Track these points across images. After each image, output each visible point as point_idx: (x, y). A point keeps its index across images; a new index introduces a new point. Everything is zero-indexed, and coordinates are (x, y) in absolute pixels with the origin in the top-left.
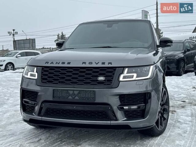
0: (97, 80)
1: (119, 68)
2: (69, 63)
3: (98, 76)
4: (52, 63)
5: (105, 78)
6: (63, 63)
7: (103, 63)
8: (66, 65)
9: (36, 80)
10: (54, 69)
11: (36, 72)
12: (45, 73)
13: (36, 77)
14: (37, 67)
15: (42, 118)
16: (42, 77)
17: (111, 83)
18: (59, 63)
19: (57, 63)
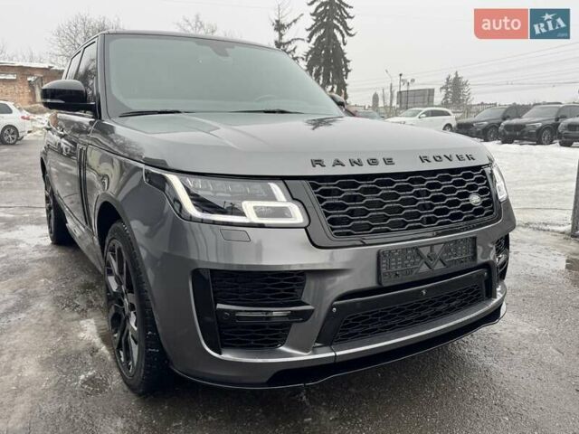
2: (389, 162)
4: (338, 163)
5: (481, 198)
6: (373, 162)
8: (381, 168)
9: (305, 228)
10: (356, 185)
11: (294, 199)
12: (330, 200)
13: (298, 216)
14: (283, 178)
15: (338, 353)
16: (327, 215)
17: (492, 208)
18: (359, 163)
19: (353, 163)
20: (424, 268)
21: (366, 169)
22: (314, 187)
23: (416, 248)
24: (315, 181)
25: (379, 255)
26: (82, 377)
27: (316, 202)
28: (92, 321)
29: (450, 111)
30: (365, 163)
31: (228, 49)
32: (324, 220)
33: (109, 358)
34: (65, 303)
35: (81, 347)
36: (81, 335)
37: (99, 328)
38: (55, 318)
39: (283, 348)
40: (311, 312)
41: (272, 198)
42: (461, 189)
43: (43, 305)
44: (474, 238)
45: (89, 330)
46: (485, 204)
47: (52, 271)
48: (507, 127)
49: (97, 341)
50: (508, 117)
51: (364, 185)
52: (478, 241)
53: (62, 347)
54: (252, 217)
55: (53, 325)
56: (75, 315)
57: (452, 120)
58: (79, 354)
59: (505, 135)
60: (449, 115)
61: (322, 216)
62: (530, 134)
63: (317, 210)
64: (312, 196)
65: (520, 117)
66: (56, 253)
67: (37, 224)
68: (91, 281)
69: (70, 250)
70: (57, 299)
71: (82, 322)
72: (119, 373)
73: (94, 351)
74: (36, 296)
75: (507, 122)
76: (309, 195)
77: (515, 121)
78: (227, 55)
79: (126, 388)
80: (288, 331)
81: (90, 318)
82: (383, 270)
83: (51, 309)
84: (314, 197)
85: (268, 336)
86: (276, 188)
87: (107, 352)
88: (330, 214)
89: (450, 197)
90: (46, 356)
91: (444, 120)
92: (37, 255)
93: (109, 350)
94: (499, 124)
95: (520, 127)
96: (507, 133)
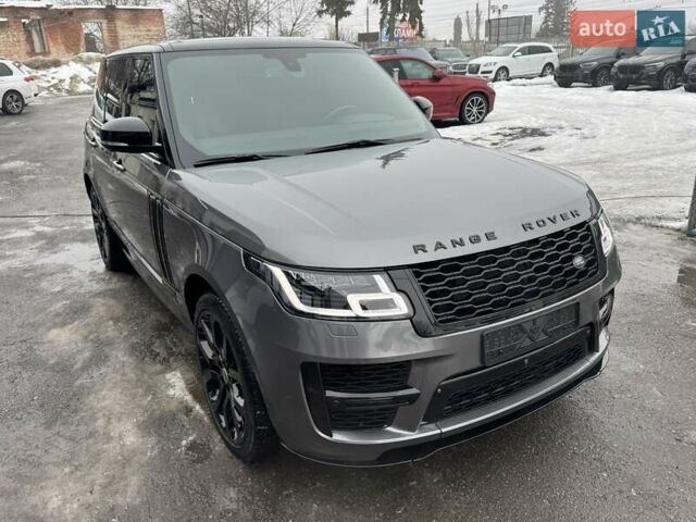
0: (575, 270)
2: (490, 236)
3: (570, 258)
4: (440, 246)
5: (585, 259)
6: (475, 240)
8: (485, 246)
9: (411, 319)
10: (457, 268)
11: (398, 291)
12: (434, 287)
13: (402, 307)
14: (386, 270)
15: (444, 430)
16: (431, 303)
17: (597, 267)
18: (461, 243)
19: (454, 243)
20: (528, 342)
21: (469, 249)
22: (417, 275)
23: (520, 325)
24: (417, 269)
25: (482, 337)
26: (184, 443)
27: (419, 290)
28: (179, 374)
29: (550, 46)
30: (466, 241)
31: (299, 60)
32: (428, 308)
33: (206, 419)
34: (144, 352)
35: (173, 406)
36: (171, 392)
37: (188, 383)
38: (139, 372)
39: (388, 429)
40: (417, 395)
41: (377, 289)
42: (564, 254)
43: (120, 356)
44: (578, 304)
45: (177, 385)
46: (589, 264)
47: (118, 309)
48: (623, 68)
49: (189, 398)
50: (623, 54)
51: (467, 266)
52: (581, 306)
53: (155, 407)
54: (357, 311)
55: (138, 380)
56: (159, 367)
57: (552, 58)
58: (173, 415)
59: (618, 79)
60: (550, 51)
61: (426, 305)
62: (650, 77)
63: (421, 299)
64: (416, 286)
65: (638, 54)
66: (116, 283)
67: (84, 241)
68: (164, 321)
69: (131, 278)
70: (133, 348)
71: (168, 376)
72: (219, 437)
73: (188, 410)
74: (109, 343)
75: (622, 61)
76: (413, 285)
77: (632, 60)
78: (299, 69)
79: (230, 454)
80: (395, 413)
81: (174, 370)
82: (487, 351)
83: (130, 360)
84: (417, 286)
85: (375, 419)
86: (379, 279)
87: (202, 412)
88: (434, 302)
89: (554, 265)
90: (141, 419)
91: (544, 58)
92: (96, 287)
93: (203, 408)
94: (612, 64)
95: (637, 68)
96: (621, 76)
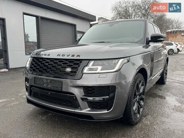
0: (65, 71)
1: (85, 61)
2: (49, 55)
4: (39, 54)
5: (72, 70)
6: (45, 55)
7: (73, 56)
8: (46, 57)
23: (43, 79)
25: (35, 78)
44: (62, 82)
46: (73, 72)
82: (36, 82)
